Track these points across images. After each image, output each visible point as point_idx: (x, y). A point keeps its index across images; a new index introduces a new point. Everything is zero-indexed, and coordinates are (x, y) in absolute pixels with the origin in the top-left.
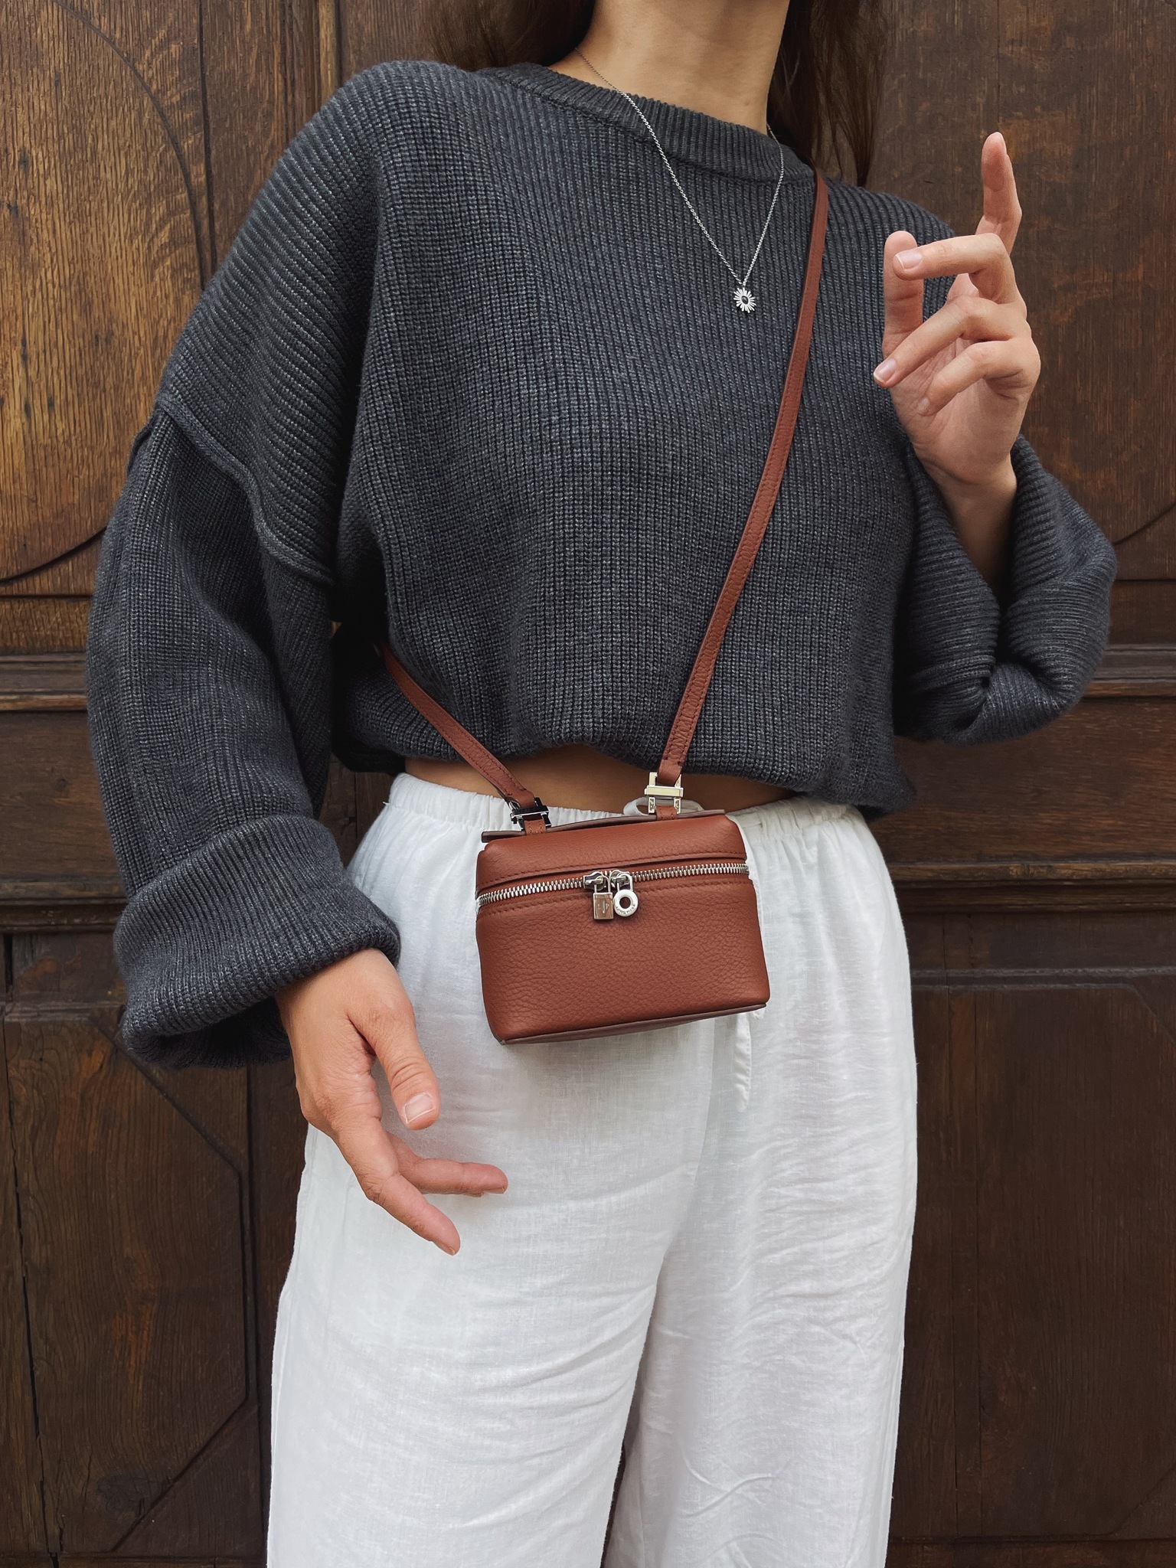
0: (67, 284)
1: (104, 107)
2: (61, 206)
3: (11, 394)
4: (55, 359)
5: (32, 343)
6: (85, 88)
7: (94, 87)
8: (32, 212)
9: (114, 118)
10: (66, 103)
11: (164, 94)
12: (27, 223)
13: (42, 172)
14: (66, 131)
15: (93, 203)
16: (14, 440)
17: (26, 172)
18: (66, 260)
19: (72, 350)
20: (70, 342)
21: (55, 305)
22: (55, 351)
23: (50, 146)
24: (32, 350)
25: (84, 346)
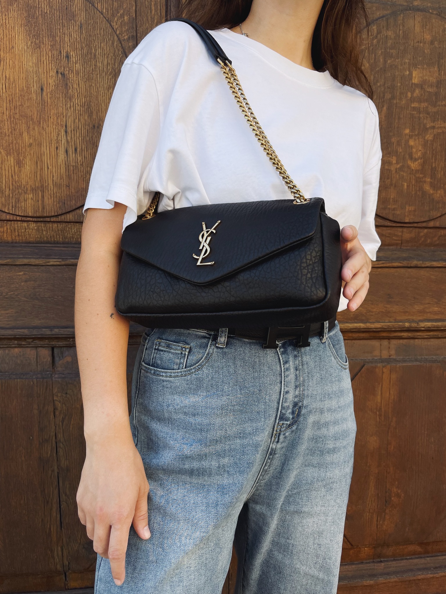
0: (83, 105)
1: (99, 38)
2: (82, 75)
3: (60, 146)
4: (78, 133)
5: (69, 127)
6: (92, 30)
7: (95, 30)
8: (70, 76)
9: (103, 43)
10: (84, 35)
11: (121, 35)
12: (68, 80)
13: (74, 61)
14: (84, 46)
15: (94, 75)
16: (61, 163)
17: (68, 60)
18: (83, 95)
19: (85, 130)
20: (84, 127)
21: (78, 113)
22: (78, 130)
23: (78, 52)
24: (69, 130)
25: (89, 129)
